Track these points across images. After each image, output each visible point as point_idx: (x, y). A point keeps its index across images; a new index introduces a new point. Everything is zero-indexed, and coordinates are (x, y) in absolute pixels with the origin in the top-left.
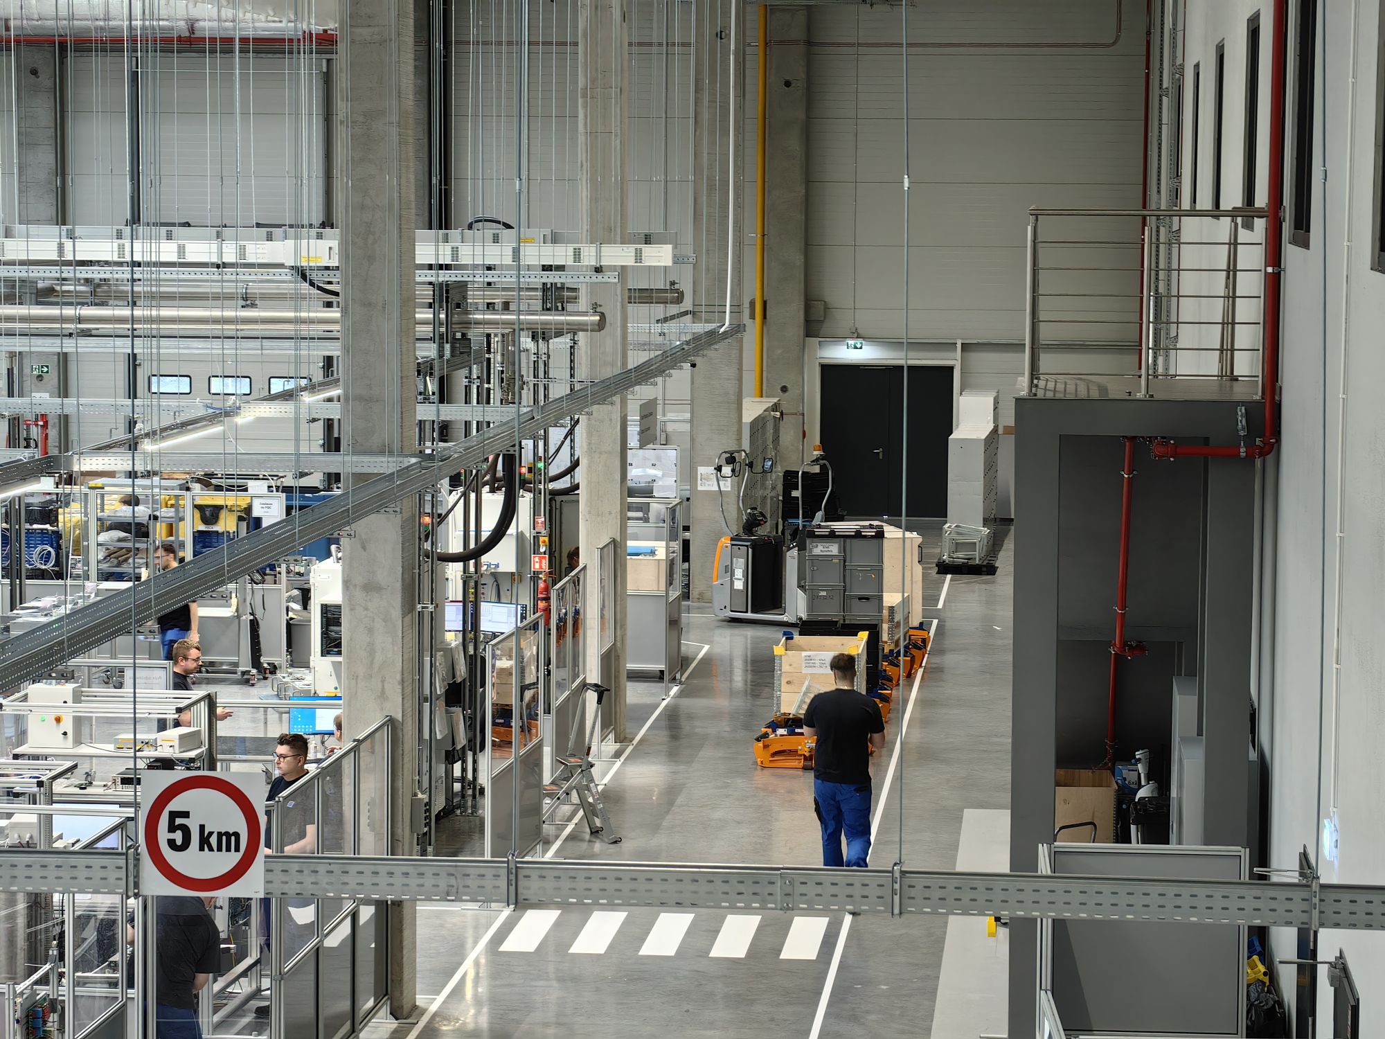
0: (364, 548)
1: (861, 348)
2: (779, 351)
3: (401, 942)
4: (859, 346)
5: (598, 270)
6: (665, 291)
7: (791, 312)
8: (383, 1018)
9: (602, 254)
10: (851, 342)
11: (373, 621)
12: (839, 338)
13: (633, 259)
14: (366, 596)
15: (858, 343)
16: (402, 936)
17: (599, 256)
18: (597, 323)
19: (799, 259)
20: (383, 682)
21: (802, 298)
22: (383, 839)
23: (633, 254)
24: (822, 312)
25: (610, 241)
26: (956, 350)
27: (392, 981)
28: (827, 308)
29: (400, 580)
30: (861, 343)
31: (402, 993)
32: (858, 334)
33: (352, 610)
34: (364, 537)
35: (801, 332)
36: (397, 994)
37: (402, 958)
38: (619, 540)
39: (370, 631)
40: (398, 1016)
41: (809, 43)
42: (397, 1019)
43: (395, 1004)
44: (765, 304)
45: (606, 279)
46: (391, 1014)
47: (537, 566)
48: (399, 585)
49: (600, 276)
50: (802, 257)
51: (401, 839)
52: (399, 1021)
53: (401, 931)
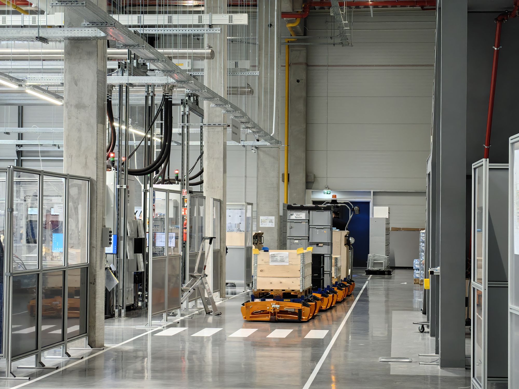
0: (76, 85)
1: (330, 194)
2: (295, 195)
3: (95, 305)
4: (329, 193)
5: (210, 26)
6: (245, 88)
7: (299, 178)
8: (84, 348)
9: (212, 19)
10: (326, 191)
11: (81, 125)
12: (320, 190)
13: (228, 21)
14: (77, 111)
15: (329, 191)
16: (95, 301)
17: (211, 20)
18: (210, 53)
19: (303, 155)
20: (86, 158)
21: (305, 172)
22: (85, 246)
23: (228, 18)
24: (313, 178)
25: (216, 13)
26: (371, 195)
27: (90, 326)
28: (315, 177)
29: (96, 102)
30: (330, 192)
31: (95, 333)
32: (328, 188)
33: (69, 119)
34: (76, 78)
35: (304, 187)
36: (92, 334)
37: (95, 313)
38: (222, 200)
39: (79, 130)
40: (93, 346)
41: (307, 65)
42: (92, 348)
43: (91, 339)
44: (288, 175)
45: (214, 31)
46: (88, 344)
47: (183, 213)
48: (95, 105)
49: (211, 29)
50: (305, 154)
51: (95, 247)
52: (93, 349)
53: (95, 298)
